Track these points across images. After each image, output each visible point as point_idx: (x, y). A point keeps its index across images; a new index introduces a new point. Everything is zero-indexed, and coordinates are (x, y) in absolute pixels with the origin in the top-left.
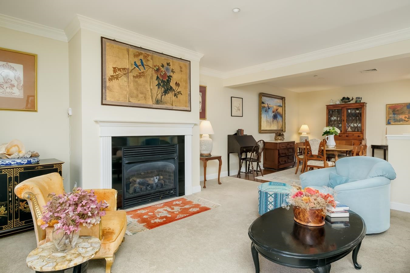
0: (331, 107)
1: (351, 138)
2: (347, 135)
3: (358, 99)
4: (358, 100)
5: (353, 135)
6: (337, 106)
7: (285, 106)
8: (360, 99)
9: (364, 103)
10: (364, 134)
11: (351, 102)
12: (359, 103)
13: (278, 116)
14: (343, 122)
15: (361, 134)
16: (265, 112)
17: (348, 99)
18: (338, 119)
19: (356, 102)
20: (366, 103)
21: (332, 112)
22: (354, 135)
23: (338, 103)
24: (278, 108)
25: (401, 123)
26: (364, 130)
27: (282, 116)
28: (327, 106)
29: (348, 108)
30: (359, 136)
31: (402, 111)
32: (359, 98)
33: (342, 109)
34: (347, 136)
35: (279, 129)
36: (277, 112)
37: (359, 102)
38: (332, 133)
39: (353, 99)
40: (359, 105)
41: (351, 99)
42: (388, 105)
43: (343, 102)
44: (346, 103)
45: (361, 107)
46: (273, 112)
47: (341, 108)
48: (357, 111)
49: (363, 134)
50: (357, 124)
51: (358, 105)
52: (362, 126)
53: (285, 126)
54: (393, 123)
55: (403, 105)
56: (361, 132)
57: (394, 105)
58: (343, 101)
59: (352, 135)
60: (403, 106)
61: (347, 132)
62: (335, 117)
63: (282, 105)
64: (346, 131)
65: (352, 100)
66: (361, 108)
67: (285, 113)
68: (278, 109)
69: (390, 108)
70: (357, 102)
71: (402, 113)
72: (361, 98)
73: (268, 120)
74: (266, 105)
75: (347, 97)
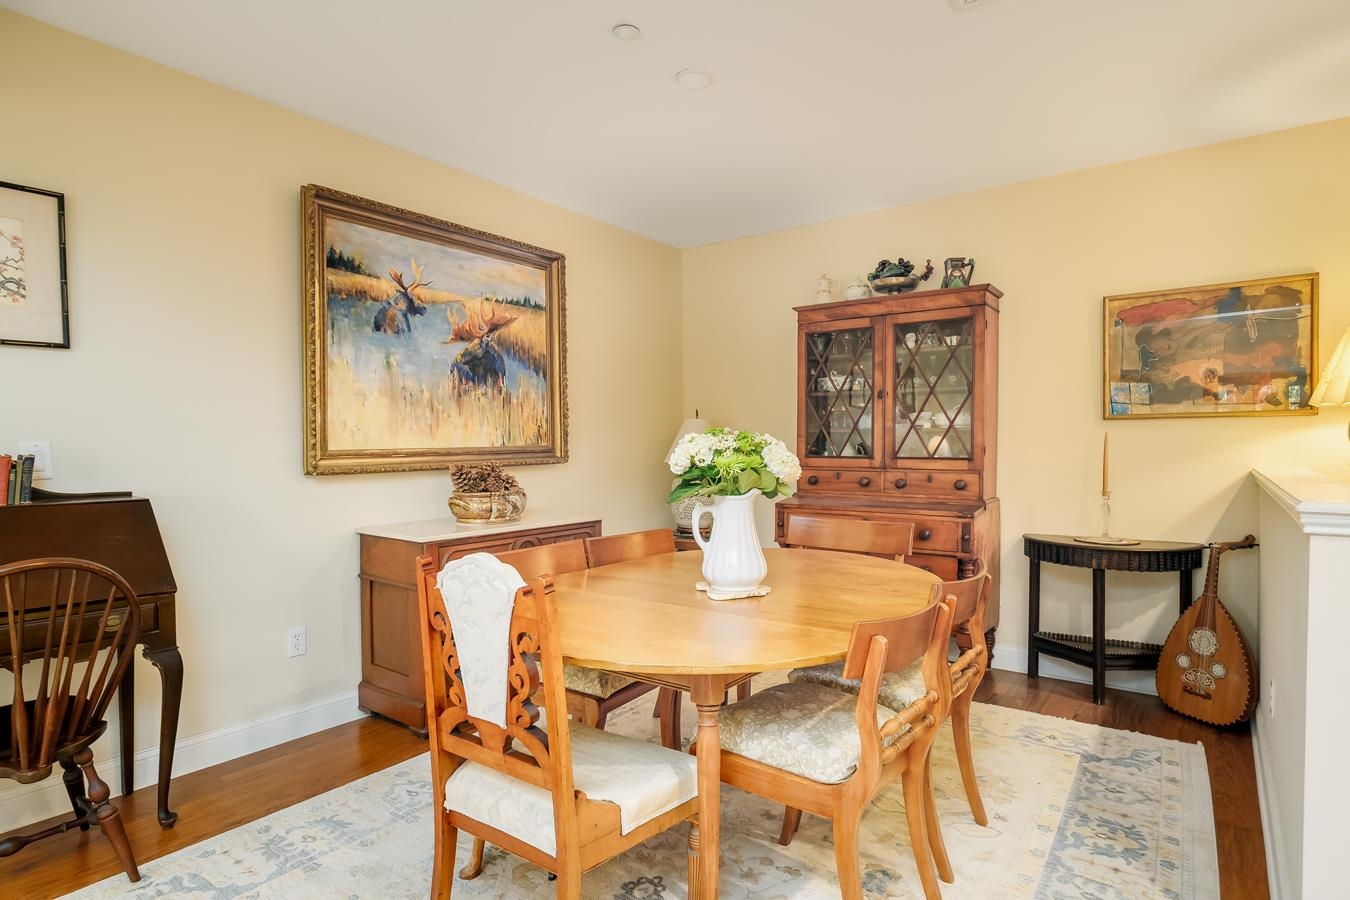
0: (821, 317)
1: (921, 498)
2: (900, 475)
3: (955, 267)
4: (957, 273)
5: (929, 479)
6: (850, 310)
7: (563, 309)
8: (966, 271)
9: (986, 288)
10: (987, 474)
11: (923, 287)
12: (958, 291)
13: (510, 365)
14: (878, 405)
15: (971, 471)
16: (369, 330)
17: (905, 268)
18: (855, 387)
19: (946, 284)
20: (998, 295)
21: (827, 344)
22: (935, 476)
23: (856, 293)
24: (508, 315)
25: (1184, 407)
26: (984, 450)
27: (540, 367)
28: (801, 311)
29: (903, 319)
30: (959, 487)
31: (1193, 335)
32: (957, 263)
33: (871, 328)
34: (900, 485)
35: (520, 443)
36: (500, 342)
37: (962, 285)
38: (736, 479)
39: (930, 270)
40: (959, 303)
41: (919, 270)
42: (1113, 299)
43: (879, 289)
44: (895, 293)
45: (966, 312)
46: (461, 336)
47: (865, 323)
48: (948, 339)
49: (980, 473)
50: (952, 416)
51: (952, 300)
52: (978, 425)
53: (566, 426)
54: (1146, 410)
55: (1197, 298)
56: (970, 460)
57: (1146, 301)
58: (878, 282)
59: (922, 476)
60: (1194, 304)
61: (900, 463)
62: (841, 373)
63: (542, 300)
64: (895, 456)
65: (926, 277)
66: (968, 320)
67: (564, 351)
68: (510, 321)
69: (1123, 318)
70: (952, 286)
71: (1190, 346)
72: (971, 264)
73: (410, 383)
74: (386, 287)
75: (901, 260)
